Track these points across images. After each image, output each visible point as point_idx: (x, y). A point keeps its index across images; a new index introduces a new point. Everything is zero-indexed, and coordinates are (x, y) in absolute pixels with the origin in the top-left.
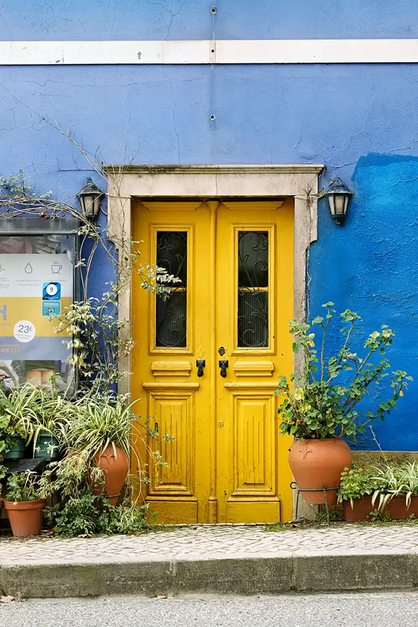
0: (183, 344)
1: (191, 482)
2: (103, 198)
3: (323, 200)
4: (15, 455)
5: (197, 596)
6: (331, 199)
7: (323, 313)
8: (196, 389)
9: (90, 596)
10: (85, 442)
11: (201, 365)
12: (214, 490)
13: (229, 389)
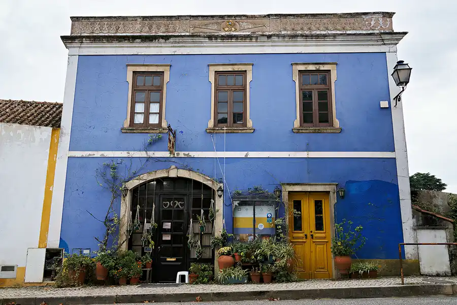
0: (301, 230)
1: (304, 268)
2: (281, 191)
3: (338, 192)
4: (263, 260)
5: (326, 299)
6: (340, 192)
7: (343, 221)
8: (305, 242)
9: (297, 299)
10: (284, 256)
11: (306, 235)
12: (310, 270)
13: (314, 242)
